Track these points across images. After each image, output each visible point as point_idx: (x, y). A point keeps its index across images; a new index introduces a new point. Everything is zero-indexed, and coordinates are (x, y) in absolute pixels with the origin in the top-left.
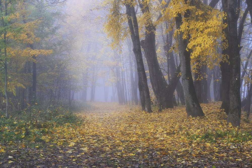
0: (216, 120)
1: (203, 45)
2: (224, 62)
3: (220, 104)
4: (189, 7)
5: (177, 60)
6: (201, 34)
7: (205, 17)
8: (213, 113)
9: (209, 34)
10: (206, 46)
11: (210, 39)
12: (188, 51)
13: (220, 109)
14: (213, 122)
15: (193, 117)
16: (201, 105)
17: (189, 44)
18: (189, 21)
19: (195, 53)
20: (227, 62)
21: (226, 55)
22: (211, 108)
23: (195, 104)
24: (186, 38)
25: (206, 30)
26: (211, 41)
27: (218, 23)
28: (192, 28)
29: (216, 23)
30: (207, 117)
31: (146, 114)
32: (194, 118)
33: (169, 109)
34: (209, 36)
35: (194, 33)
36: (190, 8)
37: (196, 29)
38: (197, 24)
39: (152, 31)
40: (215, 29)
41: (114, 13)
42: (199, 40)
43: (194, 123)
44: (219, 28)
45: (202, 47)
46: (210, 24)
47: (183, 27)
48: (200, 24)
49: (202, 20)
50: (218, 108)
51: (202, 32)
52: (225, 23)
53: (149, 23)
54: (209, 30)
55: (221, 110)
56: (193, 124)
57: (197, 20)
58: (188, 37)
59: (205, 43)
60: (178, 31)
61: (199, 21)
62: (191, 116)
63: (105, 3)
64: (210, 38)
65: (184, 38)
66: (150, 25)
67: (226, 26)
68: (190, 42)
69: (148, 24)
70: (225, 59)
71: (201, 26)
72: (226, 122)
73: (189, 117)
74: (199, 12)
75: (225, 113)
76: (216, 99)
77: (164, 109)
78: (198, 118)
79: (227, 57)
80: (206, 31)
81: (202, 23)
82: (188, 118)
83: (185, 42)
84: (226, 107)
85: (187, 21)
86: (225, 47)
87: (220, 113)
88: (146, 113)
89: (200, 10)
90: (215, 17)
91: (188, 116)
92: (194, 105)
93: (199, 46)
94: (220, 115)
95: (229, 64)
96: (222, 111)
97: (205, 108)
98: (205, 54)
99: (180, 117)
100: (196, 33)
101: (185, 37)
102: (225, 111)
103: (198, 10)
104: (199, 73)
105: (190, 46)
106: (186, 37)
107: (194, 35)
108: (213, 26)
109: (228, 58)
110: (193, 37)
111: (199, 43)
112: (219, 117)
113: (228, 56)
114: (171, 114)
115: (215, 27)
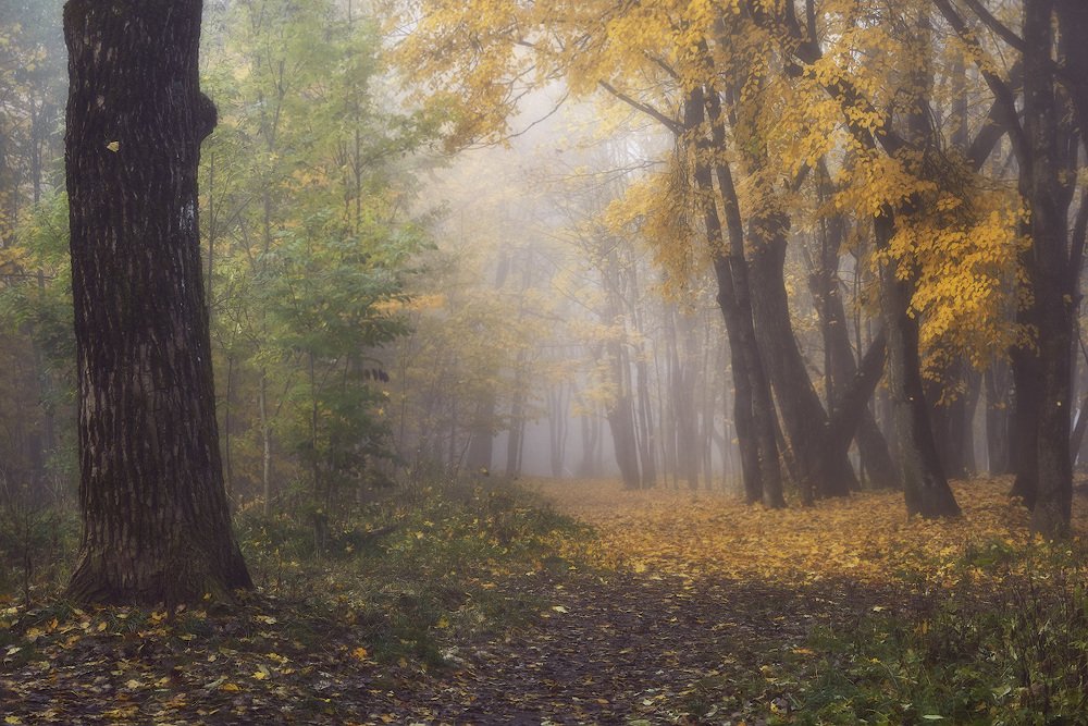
0: (996, 528)
1: (958, 301)
2: (1021, 347)
3: (1009, 482)
4: (919, 184)
5: (858, 329)
6: (953, 268)
7: (966, 218)
8: (986, 508)
9: (978, 269)
10: (969, 304)
11: (980, 285)
12: (912, 316)
13: (1010, 495)
14: (989, 531)
15: (925, 518)
16: (952, 483)
17: (915, 297)
18: (915, 226)
19: (937, 324)
20: (1032, 347)
21: (1028, 326)
22: (979, 495)
23: (931, 477)
24: (906, 278)
25: (968, 258)
26: (985, 290)
27: (1004, 235)
28: (926, 250)
29: (999, 236)
30: (969, 519)
31: (766, 514)
32: (929, 521)
33: (834, 498)
34: (977, 277)
35: (933, 262)
36: (921, 187)
37: (937, 252)
38: (941, 239)
39: (779, 232)
40: (994, 255)
41: (673, 187)
42: (949, 286)
43: (932, 534)
44: (1006, 251)
45: (957, 307)
46: (982, 238)
47: (900, 244)
48: (950, 239)
49: (957, 225)
50: (1003, 494)
51: (956, 262)
52: (1027, 236)
53: (771, 207)
54: (978, 256)
55: (1013, 498)
56: (930, 537)
57: (941, 225)
58: (913, 273)
59: (966, 297)
60: (884, 254)
61: (948, 229)
62: (919, 515)
63: (609, 128)
64: (979, 280)
65: (901, 278)
66: (772, 212)
67: (1029, 243)
68: (917, 289)
69: (766, 209)
70: (1026, 339)
71: (954, 246)
72: (1027, 533)
73: (913, 518)
74: (949, 201)
75: (1024, 509)
76: (997, 470)
77: (819, 499)
78: (943, 522)
79: (1031, 332)
80: (969, 260)
81: (958, 236)
82: (909, 520)
83: (905, 291)
84: (1027, 490)
85: (911, 226)
86: (1026, 302)
87: (1010, 510)
88: (766, 510)
89: (950, 195)
90: (995, 215)
91: (912, 513)
92: (928, 482)
93: (947, 302)
94: (1009, 515)
95: (1038, 355)
96: (1015, 503)
97: (961, 493)
98: (963, 327)
99: (882, 520)
100: (937, 264)
101: (902, 274)
102: (1024, 504)
103: (944, 193)
104: (944, 382)
105: (919, 300)
106: (906, 273)
107: (931, 268)
108: (991, 245)
109: (1036, 336)
110: (927, 276)
111: (947, 294)
112: (1006, 520)
113: (1036, 330)
114: (852, 511)
115: (994, 247)
